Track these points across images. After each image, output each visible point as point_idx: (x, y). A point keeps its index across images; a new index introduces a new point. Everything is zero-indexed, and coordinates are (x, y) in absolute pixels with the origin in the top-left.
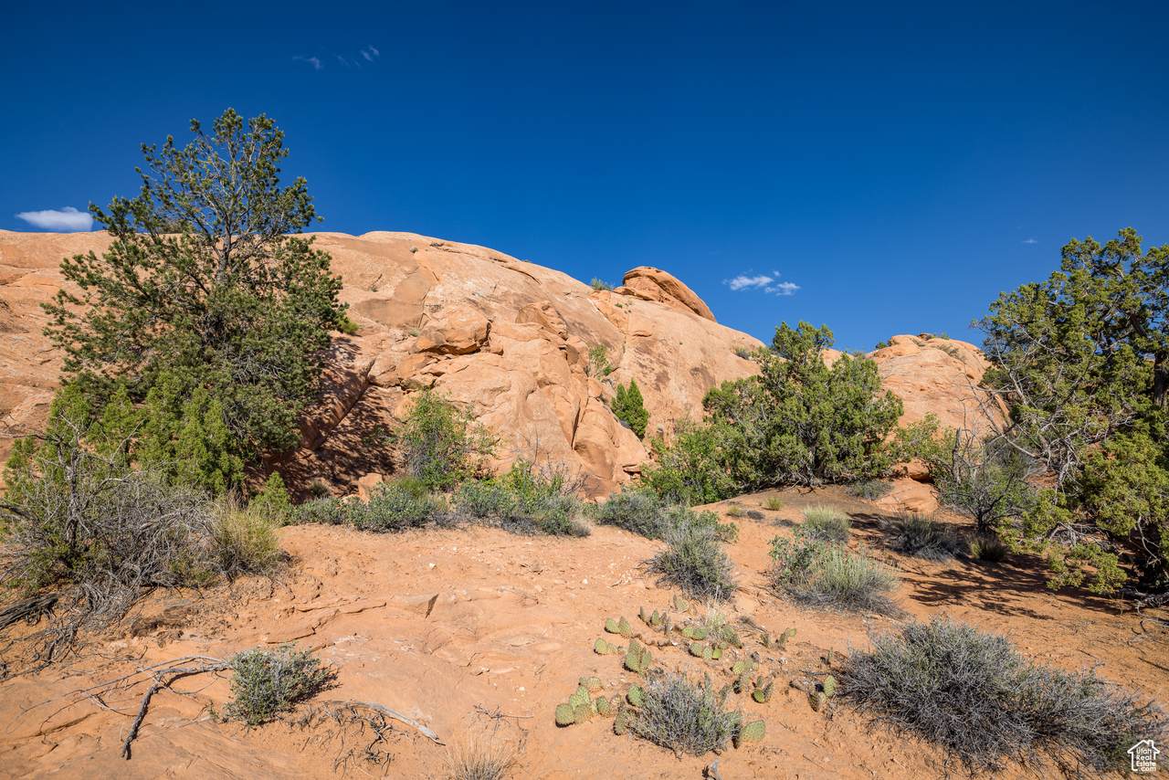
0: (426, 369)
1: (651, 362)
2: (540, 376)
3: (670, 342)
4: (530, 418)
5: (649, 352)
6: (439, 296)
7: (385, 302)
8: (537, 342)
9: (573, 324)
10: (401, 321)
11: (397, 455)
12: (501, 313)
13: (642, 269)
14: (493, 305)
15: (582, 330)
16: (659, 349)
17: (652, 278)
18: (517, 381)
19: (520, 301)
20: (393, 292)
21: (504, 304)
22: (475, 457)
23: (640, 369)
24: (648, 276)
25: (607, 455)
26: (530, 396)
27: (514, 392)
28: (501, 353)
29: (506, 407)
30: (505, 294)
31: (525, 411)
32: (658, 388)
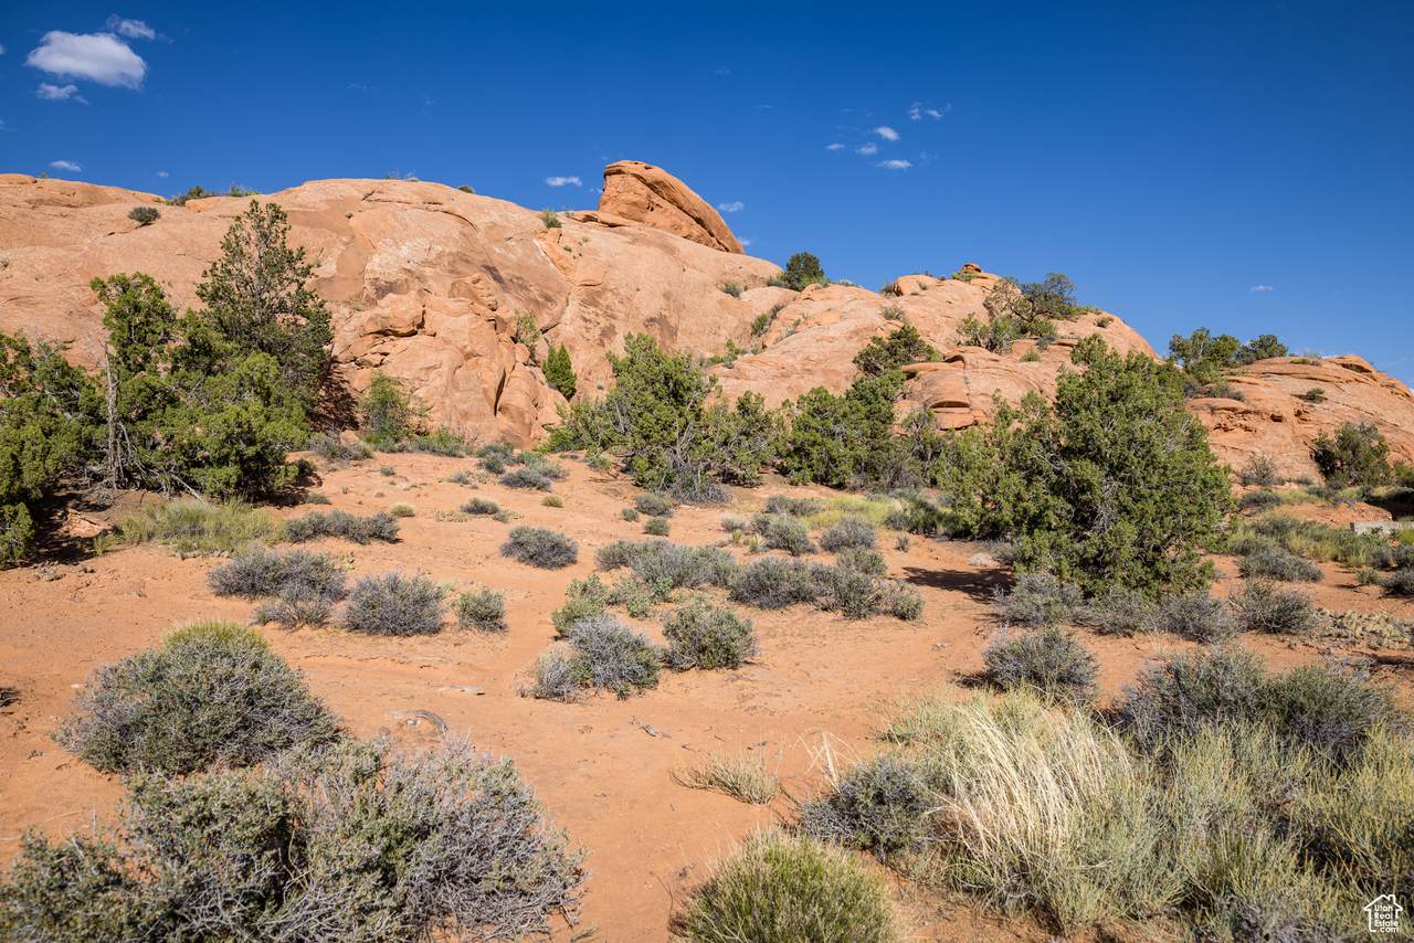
0: (374, 350)
1: (597, 315)
2: (469, 349)
3: (622, 291)
4: (457, 389)
5: (595, 304)
6: (377, 268)
7: (330, 280)
8: (466, 318)
9: (511, 280)
10: (345, 298)
11: (359, 417)
12: (435, 280)
13: (627, 165)
14: (428, 271)
15: (520, 286)
16: (608, 299)
17: (639, 177)
18: (446, 358)
19: (454, 262)
20: (335, 266)
21: (438, 269)
22: (414, 420)
23: (584, 324)
24: (635, 175)
25: (526, 415)
26: (458, 371)
27: (445, 369)
28: (434, 335)
29: (438, 382)
30: (440, 256)
31: (453, 384)
32: (602, 344)
